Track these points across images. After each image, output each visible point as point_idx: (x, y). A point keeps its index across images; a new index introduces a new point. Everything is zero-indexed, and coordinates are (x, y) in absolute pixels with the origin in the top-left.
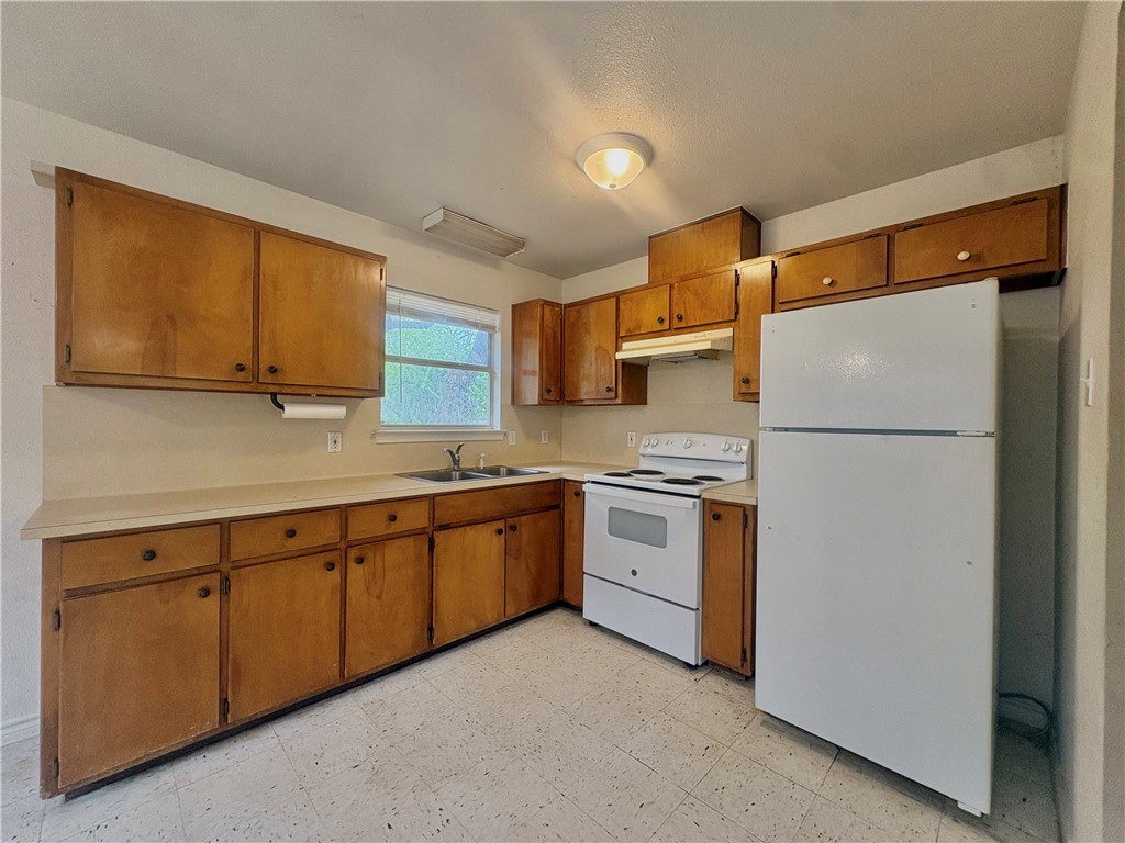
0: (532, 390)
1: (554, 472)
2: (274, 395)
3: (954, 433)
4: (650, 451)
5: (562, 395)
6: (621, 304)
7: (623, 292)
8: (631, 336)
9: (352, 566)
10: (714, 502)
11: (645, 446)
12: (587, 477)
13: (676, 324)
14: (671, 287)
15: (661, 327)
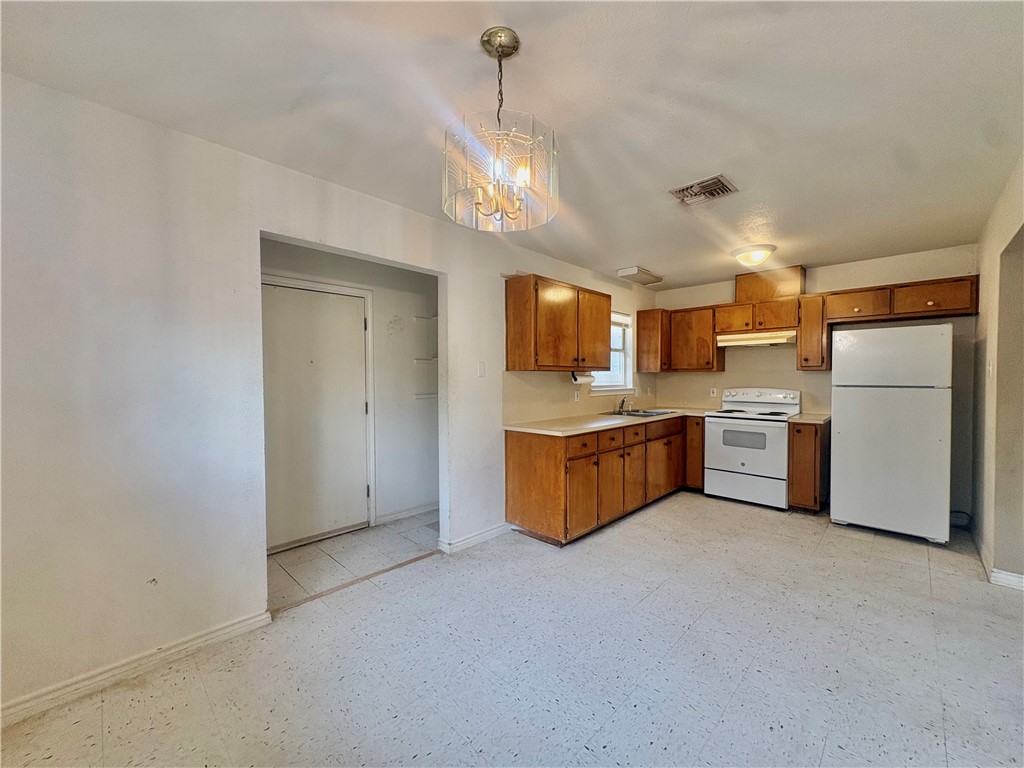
0: (654, 363)
1: (680, 413)
2: (573, 372)
3: (933, 387)
4: (730, 399)
5: (670, 365)
6: (717, 314)
7: (718, 306)
8: (723, 332)
9: (626, 456)
10: (794, 424)
11: (727, 396)
12: (707, 413)
13: (758, 327)
14: (754, 306)
15: (746, 328)
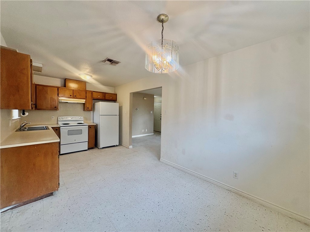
6: (59, 90)
8: (62, 97)
10: (90, 126)
12: (60, 126)
13: (74, 97)
14: (73, 90)
15: (70, 97)
